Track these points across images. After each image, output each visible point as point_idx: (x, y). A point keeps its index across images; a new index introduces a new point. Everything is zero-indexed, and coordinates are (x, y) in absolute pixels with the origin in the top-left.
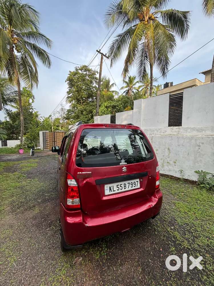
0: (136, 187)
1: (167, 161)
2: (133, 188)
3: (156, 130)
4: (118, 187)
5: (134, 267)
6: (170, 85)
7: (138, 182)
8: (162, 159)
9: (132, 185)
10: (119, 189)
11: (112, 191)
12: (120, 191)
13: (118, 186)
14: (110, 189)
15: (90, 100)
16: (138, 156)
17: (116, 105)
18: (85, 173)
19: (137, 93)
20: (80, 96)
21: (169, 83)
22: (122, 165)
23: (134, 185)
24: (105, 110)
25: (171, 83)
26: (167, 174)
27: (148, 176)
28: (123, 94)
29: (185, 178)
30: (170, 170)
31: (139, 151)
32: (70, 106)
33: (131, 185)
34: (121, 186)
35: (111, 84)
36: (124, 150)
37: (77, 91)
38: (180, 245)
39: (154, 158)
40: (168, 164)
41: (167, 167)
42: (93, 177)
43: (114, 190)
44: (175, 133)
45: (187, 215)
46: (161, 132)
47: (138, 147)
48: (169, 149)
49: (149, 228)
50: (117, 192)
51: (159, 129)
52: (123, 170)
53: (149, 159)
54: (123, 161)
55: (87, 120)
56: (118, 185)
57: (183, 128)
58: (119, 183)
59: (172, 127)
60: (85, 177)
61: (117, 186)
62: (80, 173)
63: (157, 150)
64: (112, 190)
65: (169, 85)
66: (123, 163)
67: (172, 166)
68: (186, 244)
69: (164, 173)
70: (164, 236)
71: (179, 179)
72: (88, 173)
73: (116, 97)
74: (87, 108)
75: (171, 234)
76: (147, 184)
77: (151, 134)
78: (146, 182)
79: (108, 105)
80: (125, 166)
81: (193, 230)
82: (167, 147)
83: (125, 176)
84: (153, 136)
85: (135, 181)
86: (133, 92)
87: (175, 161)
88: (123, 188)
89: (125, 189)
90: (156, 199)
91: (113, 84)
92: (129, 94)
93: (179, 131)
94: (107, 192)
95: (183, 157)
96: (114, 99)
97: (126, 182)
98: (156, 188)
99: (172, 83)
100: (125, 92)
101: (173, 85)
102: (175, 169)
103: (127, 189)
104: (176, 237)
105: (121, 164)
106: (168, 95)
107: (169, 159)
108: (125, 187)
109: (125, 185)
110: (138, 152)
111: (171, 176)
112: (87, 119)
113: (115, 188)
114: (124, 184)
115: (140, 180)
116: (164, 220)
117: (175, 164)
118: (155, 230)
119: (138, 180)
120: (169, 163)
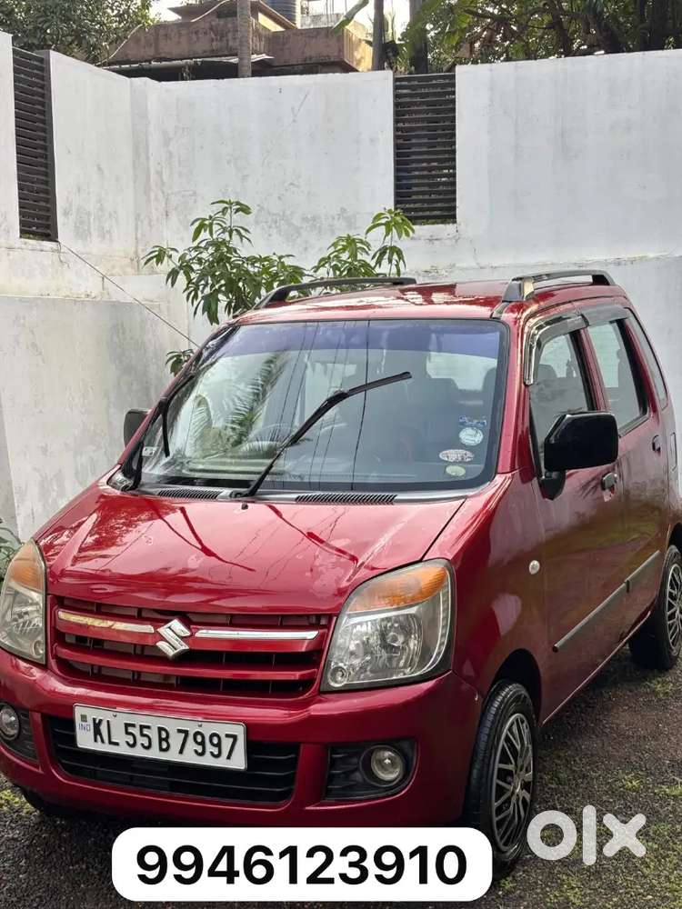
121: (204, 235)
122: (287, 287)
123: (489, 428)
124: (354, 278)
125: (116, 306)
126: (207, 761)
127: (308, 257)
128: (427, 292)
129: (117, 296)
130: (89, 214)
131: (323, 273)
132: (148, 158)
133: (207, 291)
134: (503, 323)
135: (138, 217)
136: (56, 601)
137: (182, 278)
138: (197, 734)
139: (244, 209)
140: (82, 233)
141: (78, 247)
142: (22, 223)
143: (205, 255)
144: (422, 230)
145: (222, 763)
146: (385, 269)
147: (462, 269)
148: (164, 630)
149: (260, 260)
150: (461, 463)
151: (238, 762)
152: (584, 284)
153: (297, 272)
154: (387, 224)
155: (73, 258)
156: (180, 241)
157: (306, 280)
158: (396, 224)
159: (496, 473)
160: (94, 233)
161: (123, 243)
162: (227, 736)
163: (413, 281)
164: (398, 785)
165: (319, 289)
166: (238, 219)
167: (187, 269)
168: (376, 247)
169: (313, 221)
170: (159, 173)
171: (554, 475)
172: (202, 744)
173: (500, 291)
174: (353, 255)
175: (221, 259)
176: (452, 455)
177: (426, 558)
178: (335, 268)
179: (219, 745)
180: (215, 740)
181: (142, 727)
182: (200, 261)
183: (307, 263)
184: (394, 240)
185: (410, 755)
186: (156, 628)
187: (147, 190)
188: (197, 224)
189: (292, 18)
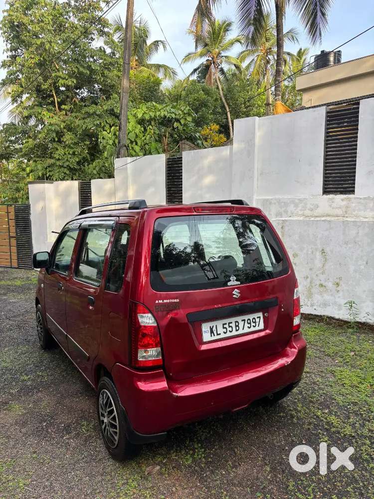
0: (257, 328)
1: (318, 283)
2: (252, 329)
3: (293, 202)
4: (226, 328)
5: (257, 468)
6: (332, 59)
7: (260, 317)
8: (307, 277)
9: (250, 323)
10: (227, 332)
11: (214, 335)
12: (229, 334)
13: (225, 326)
14: (212, 332)
15: (85, 93)
16: (255, 270)
17: (174, 116)
18: (168, 301)
19: (234, 75)
20: (50, 81)
21: (329, 53)
22: (231, 286)
23: (253, 324)
24: (137, 131)
25: (335, 53)
26: (319, 314)
27: (278, 307)
28: (191, 79)
29: (360, 321)
30: (325, 305)
31: (256, 259)
32: (12, 112)
33: (248, 323)
34: (230, 325)
35: (149, 42)
36: (219, 257)
37: (41, 65)
38: (339, 433)
39: (290, 272)
40: (322, 289)
41: (319, 297)
42: (182, 309)
43: (218, 333)
44: (340, 212)
45: (357, 389)
46: (304, 208)
47: (254, 248)
48: (323, 252)
49: (280, 416)
50: (223, 336)
51: (299, 200)
52: (234, 296)
53: (280, 273)
54: (233, 278)
55: (78, 163)
56: (226, 324)
57: (358, 198)
58: (227, 321)
59: (331, 196)
60: (169, 308)
61: (224, 324)
62: (161, 301)
63: (295, 255)
64: (215, 332)
65: (328, 61)
66: (233, 282)
67: (330, 293)
68: (348, 430)
69: (312, 313)
70: (310, 424)
71: (346, 322)
72: (173, 301)
73: (166, 85)
74: (77, 122)
75: (322, 420)
76: (277, 321)
77: (279, 214)
78: (275, 318)
79: (147, 117)
80: (237, 288)
81: (364, 411)
82: (320, 247)
83: (238, 307)
84: (286, 220)
85: (256, 315)
86: (222, 70)
87: (338, 281)
88: (234, 329)
89: (237, 330)
90: (293, 350)
91: (156, 44)
92: (210, 76)
93: (347, 207)
94: (206, 337)
95: (355, 271)
96: (164, 95)
97: (239, 319)
98: (294, 330)
99: (338, 55)
100: (195, 70)
101: (342, 62)
102: (337, 300)
103: (241, 332)
104: (332, 423)
105: (229, 284)
106: (323, 111)
107: (322, 277)
108: (237, 328)
109: (237, 324)
110: (254, 261)
111: (328, 317)
112: (77, 160)
113: (221, 330)
114: (236, 322)
115: (263, 314)
116: (311, 402)
117: (338, 289)
118: (292, 417)
119: (260, 314)
120: (325, 286)
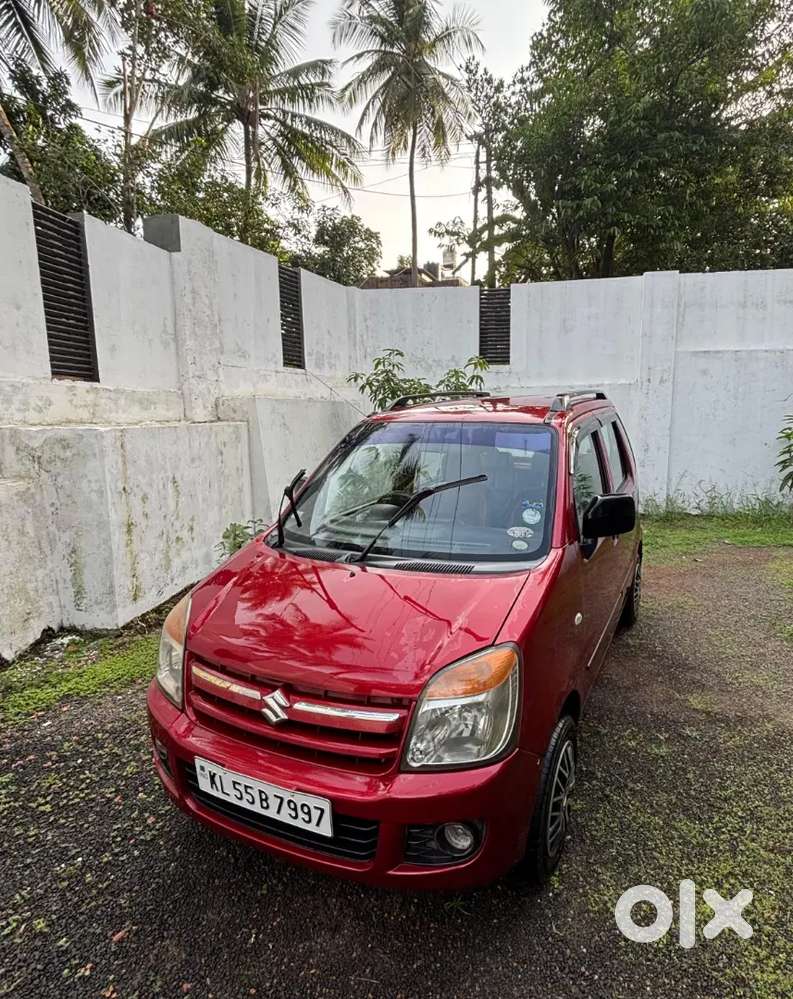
1: (174, 537)
8: (163, 534)
41: (178, 561)
48: (174, 481)
57: (106, 389)
63: (145, 499)
67: (187, 547)
82: (170, 474)
87: (191, 523)
102: (194, 553)
117: (193, 535)
120: (182, 539)
121: (381, 367)
122: (423, 395)
123: (544, 510)
124: (458, 392)
125: (334, 403)
126: (299, 824)
127: (433, 380)
128: (494, 402)
129: (338, 399)
130: (323, 355)
131: (442, 388)
132: (355, 328)
133: (381, 396)
134: (552, 427)
135: (350, 357)
136: (192, 657)
137: (367, 389)
138: (290, 802)
139: (401, 354)
140: (319, 365)
141: (317, 372)
142: (285, 359)
143: (380, 378)
144: (493, 368)
145: (311, 828)
146: (474, 387)
147: (513, 388)
148: (268, 699)
149: (409, 381)
150: (524, 539)
151: (326, 829)
152: (590, 400)
153: (428, 386)
154: (475, 364)
155: (313, 379)
156: (368, 370)
157: (432, 392)
158: (480, 364)
159: (552, 548)
160: (326, 365)
161: (342, 373)
162: (316, 808)
163: (488, 395)
164: (469, 854)
165: (438, 398)
166: (396, 359)
167: (370, 384)
168: (469, 375)
169: (438, 363)
170: (362, 336)
171: (590, 541)
172: (295, 809)
173: (548, 403)
174: (457, 379)
175: (388, 380)
176: (517, 531)
177: (496, 643)
178: (448, 385)
179: (309, 813)
180: (306, 810)
181: (246, 787)
182: (378, 381)
183: (433, 384)
184: (479, 372)
185: (480, 828)
186: (262, 695)
187: (355, 345)
188: (376, 362)
189: (437, 276)
